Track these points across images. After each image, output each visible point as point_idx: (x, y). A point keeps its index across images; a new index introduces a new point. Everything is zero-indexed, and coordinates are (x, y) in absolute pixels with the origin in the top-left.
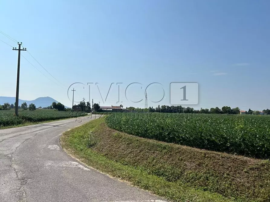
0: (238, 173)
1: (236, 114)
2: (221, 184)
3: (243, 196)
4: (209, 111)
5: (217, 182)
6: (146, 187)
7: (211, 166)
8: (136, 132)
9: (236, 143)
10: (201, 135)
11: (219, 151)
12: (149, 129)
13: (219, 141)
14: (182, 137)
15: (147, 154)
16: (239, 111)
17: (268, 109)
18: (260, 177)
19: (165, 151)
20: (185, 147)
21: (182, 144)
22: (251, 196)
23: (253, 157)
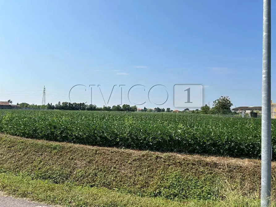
0: (124, 165)
1: (134, 111)
2: (107, 178)
3: (125, 185)
4: (111, 108)
5: (105, 176)
7: (100, 162)
8: (22, 133)
9: (125, 138)
10: (94, 133)
11: (110, 146)
12: (38, 129)
13: (111, 137)
14: (75, 135)
15: (34, 157)
16: (137, 109)
17: (158, 108)
18: (140, 166)
19: (55, 151)
20: (77, 146)
21: (75, 143)
22: (132, 185)
23: (137, 150)
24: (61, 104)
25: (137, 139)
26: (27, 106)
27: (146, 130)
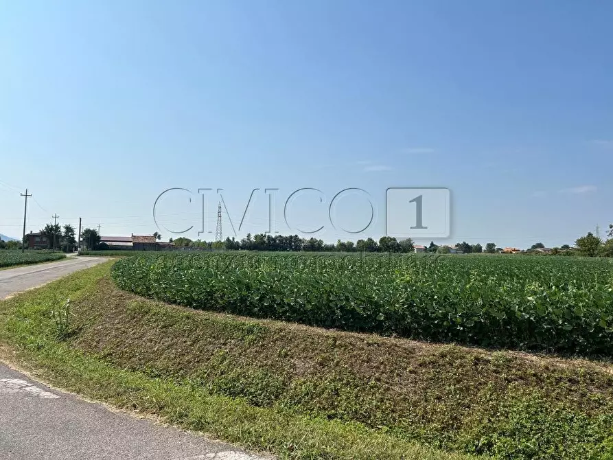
0: (398, 375)
1: (406, 252)
2: (363, 400)
3: (404, 421)
4: (354, 246)
5: (357, 396)
6: (200, 426)
7: (345, 364)
8: (186, 298)
9: (396, 312)
10: (328, 299)
11: (363, 330)
12: (216, 290)
13: (364, 309)
14: (289, 305)
15: (210, 347)
16: (412, 247)
17: (464, 243)
18: (436, 380)
19: (251, 337)
20: (294, 326)
21: (288, 320)
22: (419, 421)
23: (427, 340)
24: (253, 239)
25: (426, 316)
26: (187, 245)
27: (446, 297)
